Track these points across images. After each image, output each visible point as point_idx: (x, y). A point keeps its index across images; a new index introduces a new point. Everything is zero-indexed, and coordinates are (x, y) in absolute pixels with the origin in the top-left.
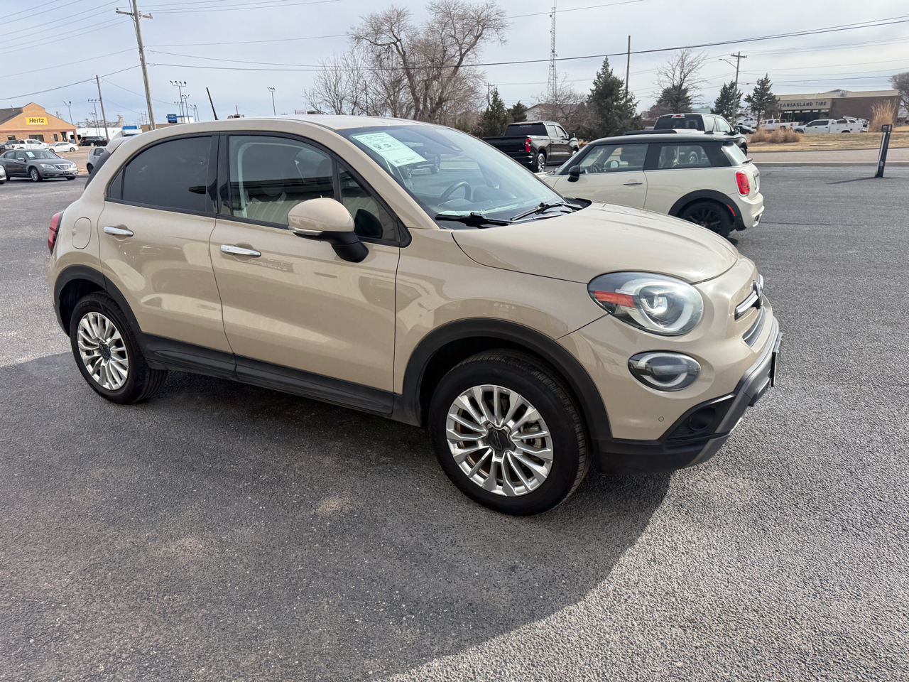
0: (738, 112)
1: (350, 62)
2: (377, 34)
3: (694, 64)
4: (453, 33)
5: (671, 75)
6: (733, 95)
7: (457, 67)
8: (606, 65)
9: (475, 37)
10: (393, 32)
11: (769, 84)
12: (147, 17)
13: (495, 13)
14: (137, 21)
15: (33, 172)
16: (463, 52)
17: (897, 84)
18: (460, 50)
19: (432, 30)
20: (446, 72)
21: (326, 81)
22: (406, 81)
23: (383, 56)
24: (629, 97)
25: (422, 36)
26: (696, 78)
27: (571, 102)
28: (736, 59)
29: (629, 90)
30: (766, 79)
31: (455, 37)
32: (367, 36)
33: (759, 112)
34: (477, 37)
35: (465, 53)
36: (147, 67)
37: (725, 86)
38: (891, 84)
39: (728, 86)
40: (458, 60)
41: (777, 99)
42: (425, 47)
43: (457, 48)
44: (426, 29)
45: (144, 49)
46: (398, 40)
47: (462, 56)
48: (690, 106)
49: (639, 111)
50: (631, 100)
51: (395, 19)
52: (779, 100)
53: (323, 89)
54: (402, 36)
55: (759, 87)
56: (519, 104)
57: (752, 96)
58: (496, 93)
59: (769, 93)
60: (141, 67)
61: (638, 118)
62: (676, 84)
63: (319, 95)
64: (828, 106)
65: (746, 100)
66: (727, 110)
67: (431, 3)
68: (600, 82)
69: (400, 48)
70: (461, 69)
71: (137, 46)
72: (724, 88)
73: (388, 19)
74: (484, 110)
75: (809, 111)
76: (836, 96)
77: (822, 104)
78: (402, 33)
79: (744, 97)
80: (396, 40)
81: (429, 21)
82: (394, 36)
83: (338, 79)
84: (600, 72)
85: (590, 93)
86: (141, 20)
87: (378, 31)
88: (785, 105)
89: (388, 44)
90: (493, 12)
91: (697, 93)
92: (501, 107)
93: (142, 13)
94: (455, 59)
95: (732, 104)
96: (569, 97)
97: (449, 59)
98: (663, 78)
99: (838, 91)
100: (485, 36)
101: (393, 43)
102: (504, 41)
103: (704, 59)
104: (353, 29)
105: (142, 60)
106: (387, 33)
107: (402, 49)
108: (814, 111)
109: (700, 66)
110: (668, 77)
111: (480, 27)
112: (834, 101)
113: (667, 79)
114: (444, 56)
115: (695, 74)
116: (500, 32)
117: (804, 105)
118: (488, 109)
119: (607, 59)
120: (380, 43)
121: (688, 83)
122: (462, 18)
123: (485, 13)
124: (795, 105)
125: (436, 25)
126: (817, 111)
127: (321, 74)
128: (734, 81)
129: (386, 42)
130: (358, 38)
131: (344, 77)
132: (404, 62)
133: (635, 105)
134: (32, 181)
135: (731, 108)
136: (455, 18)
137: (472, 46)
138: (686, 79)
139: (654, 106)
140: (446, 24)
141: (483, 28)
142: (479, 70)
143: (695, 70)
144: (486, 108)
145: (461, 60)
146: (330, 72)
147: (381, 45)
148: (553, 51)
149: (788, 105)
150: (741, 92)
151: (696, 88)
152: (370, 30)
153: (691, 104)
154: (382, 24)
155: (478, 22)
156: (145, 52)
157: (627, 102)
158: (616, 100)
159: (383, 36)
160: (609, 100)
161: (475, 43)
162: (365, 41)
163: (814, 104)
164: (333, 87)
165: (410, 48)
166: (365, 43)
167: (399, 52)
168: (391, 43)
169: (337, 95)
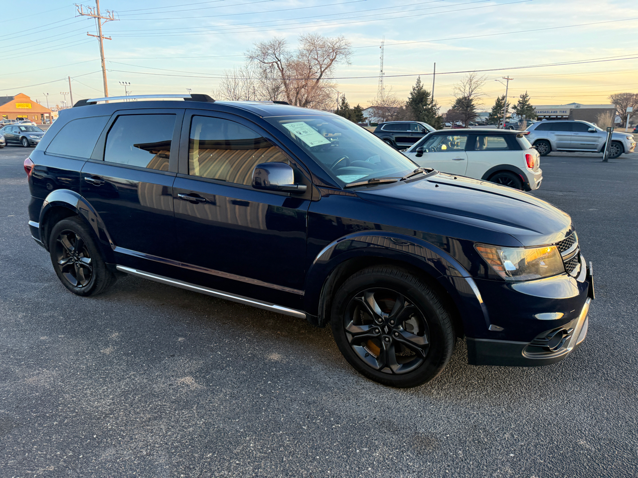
0: (507, 116)
1: (244, 73)
2: (264, 56)
3: (478, 83)
4: (316, 57)
5: (462, 90)
6: (504, 104)
7: (318, 80)
8: (419, 81)
9: (331, 60)
10: (275, 55)
11: (528, 98)
12: (108, 39)
13: (344, 44)
14: (101, 41)
15: (24, 140)
16: (323, 69)
17: (614, 100)
18: (321, 68)
19: (302, 55)
20: (311, 83)
21: (228, 85)
22: (283, 88)
23: (268, 71)
24: (434, 103)
25: (295, 59)
26: (480, 92)
27: (395, 106)
28: (506, 80)
29: (434, 99)
30: (526, 94)
31: (317, 60)
32: (258, 57)
33: (522, 116)
34: (332, 60)
35: (324, 71)
36: (106, 71)
37: (498, 98)
38: (610, 100)
39: (501, 98)
40: (319, 75)
41: (533, 108)
42: (297, 66)
43: (319, 67)
44: (298, 53)
45: (105, 60)
46: (278, 60)
47: (322, 72)
48: (474, 110)
49: (440, 113)
50: (435, 105)
51: (276, 46)
52: (535, 108)
53: (225, 91)
54: (281, 57)
55: (521, 99)
56: (358, 106)
57: (516, 105)
58: (344, 98)
59: (528, 103)
60: (102, 72)
61: (439, 118)
62: (466, 96)
63: (223, 95)
64: (568, 113)
65: (513, 108)
66: (500, 114)
67: (302, 37)
68: (414, 93)
69: (280, 66)
70: (321, 81)
71: (100, 58)
72: (498, 100)
73: (272, 46)
75: (555, 117)
76: (573, 107)
77: (563, 112)
78: (282, 56)
79: (511, 106)
81: (300, 49)
82: (276, 58)
83: (236, 85)
84: (415, 86)
85: (408, 100)
86: (104, 41)
87: (265, 54)
88: (538, 112)
89: (272, 63)
90: (343, 43)
91: (480, 102)
92: (347, 108)
93: (105, 36)
94: (317, 74)
95: (503, 110)
96: (394, 102)
97: (312, 75)
98: (457, 91)
99: (574, 104)
100: (338, 60)
102: (350, 64)
103: (485, 80)
104: (248, 51)
106: (272, 56)
107: (281, 66)
108: (558, 117)
109: (482, 84)
110: (461, 91)
111: (335, 54)
112: (572, 111)
113: (460, 92)
114: (310, 72)
115: (479, 90)
116: (348, 57)
117: (552, 112)
118: (338, 108)
119: (419, 78)
120: (266, 62)
121: (475, 95)
122: (322, 47)
123: (338, 44)
124: (545, 112)
125: (305, 52)
126: (560, 117)
127: (225, 80)
128: (505, 95)
129: (270, 61)
130: (252, 58)
131: (241, 84)
132: (283, 75)
133: (438, 109)
134: (23, 147)
135: (503, 113)
136: (318, 47)
137: (329, 66)
138: (473, 92)
139: (450, 110)
140: (311, 51)
141: (336, 54)
142: (333, 82)
143: (479, 87)
144: (337, 107)
145: (321, 75)
146: (231, 79)
147: (267, 63)
148: (381, 71)
149: (541, 112)
150: (509, 103)
151: (480, 98)
152: (260, 53)
153: (475, 109)
154: (268, 49)
155: (333, 51)
156: (106, 62)
157: (432, 106)
158: (425, 105)
159: (269, 57)
160: (420, 105)
161: (331, 64)
162: (256, 60)
163: (559, 112)
164: (233, 90)
165: (287, 66)
166: (256, 61)
167: (279, 68)
168: (274, 62)
169: (235, 95)
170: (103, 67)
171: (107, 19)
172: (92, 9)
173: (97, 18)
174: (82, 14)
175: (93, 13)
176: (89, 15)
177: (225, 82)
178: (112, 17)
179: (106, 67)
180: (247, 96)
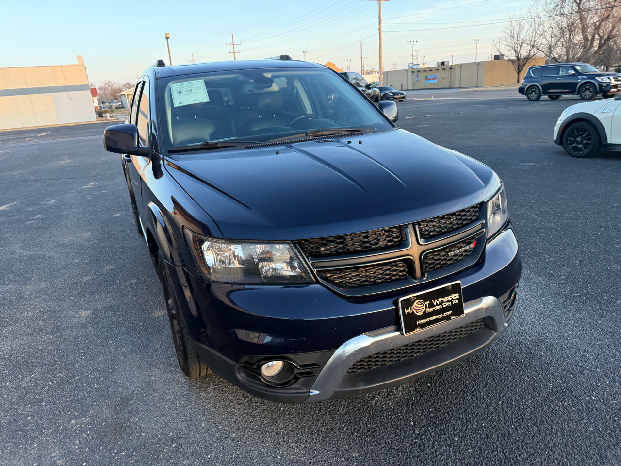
21: (511, 31)
36: (382, 33)
53: (508, 38)
60: (378, 34)
63: (503, 42)
71: (378, 20)
83: (521, 28)
131: (527, 26)
132: (579, 8)
156: (382, 24)
164: (516, 36)
169: (518, 41)
170: (380, 29)
179: (382, 30)
180: (533, 39)
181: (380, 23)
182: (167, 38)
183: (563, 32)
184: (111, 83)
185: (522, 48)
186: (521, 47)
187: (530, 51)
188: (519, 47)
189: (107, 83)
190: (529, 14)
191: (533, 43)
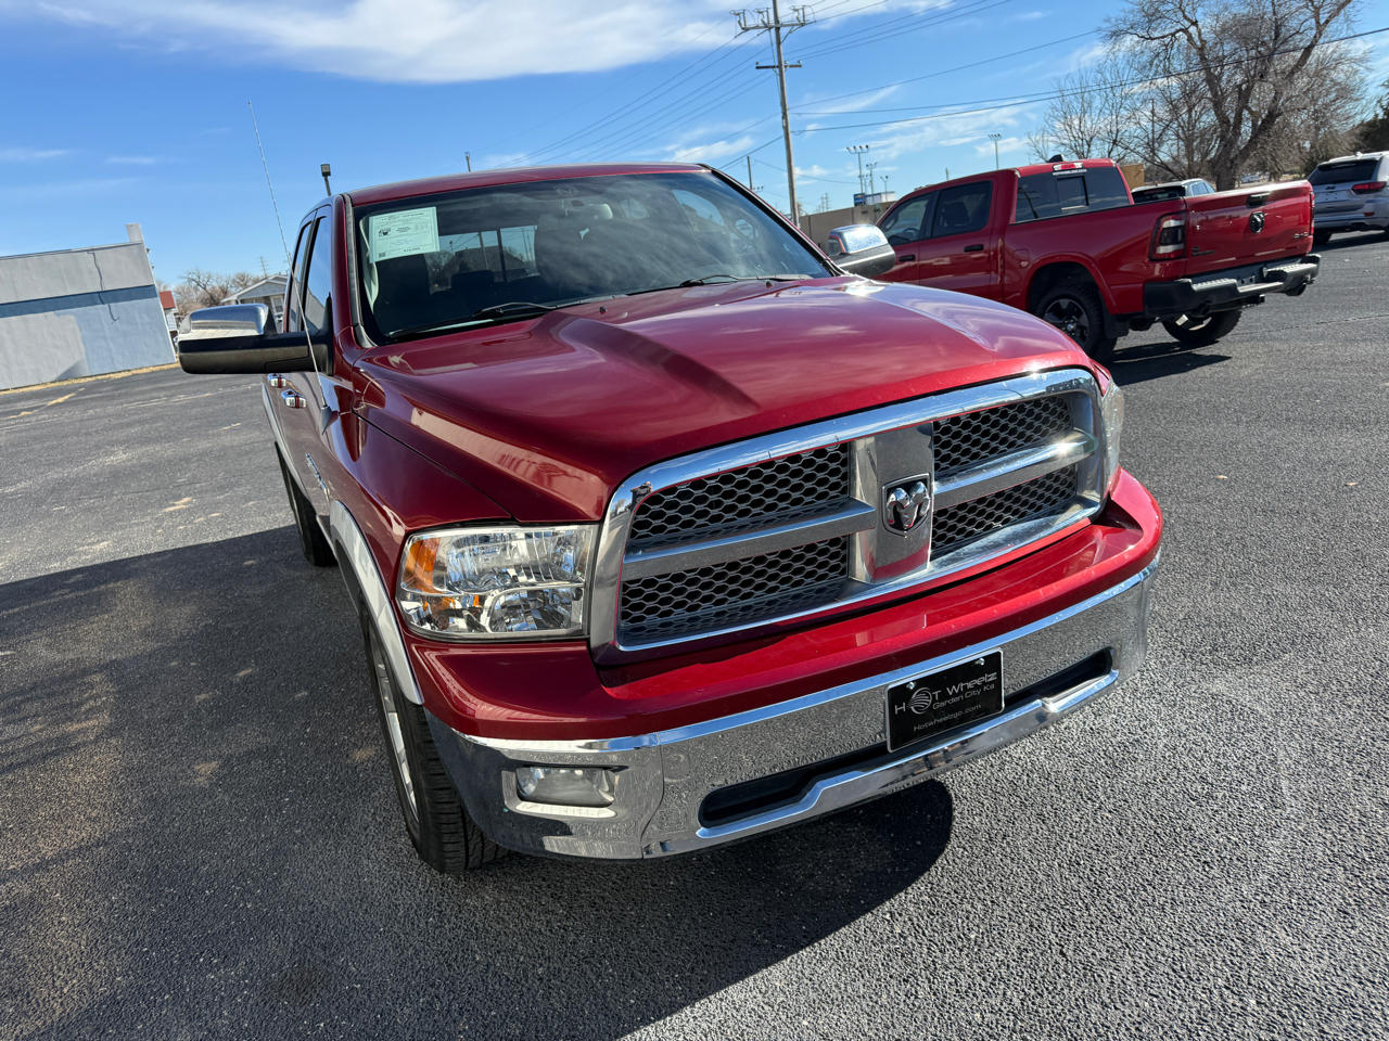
2: (1150, 21)
7: (1308, 51)
10: (1183, 12)
12: (796, 66)
14: (781, 74)
16: (1322, 22)
18: (1317, 17)
20: (1283, 63)
25: (1238, 11)
32: (1132, 28)
35: (1327, 22)
36: (791, 136)
40: (1311, 36)
42: (1240, 30)
43: (1311, 15)
45: (788, 112)
46: (1191, 23)
47: (1320, 28)
54: (1199, 16)
60: (784, 139)
63: (1051, 138)
69: (1196, 38)
70: (1316, 51)
71: (780, 109)
74: (1369, 117)
78: (1200, 10)
80: (1187, 24)
82: (1185, 17)
86: (787, 72)
87: (1153, 17)
89: (1173, 35)
93: (789, 63)
94: (1304, 35)
97: (1285, 41)
101: (1181, 30)
104: (1108, 21)
105: (786, 128)
106: (1172, 16)
107: (1199, 37)
114: (1278, 35)
118: (1377, 115)
120: (1156, 34)
127: (1057, 103)
129: (1167, 32)
130: (1116, 34)
131: (1097, 102)
132: (1203, 58)
137: (1344, 5)
144: (1372, 114)
145: (1318, 35)
146: (1073, 97)
147: (1158, 38)
152: (1139, 17)
156: (789, 117)
159: (1163, 22)
162: (1129, 37)
165: (1215, 32)
166: (1129, 41)
167: (1193, 44)
168: (1178, 31)
169: (1082, 133)
171: (793, 25)
172: (765, 14)
173: (773, 30)
174: (746, 29)
175: (766, 21)
176: (757, 27)
177: (1059, 106)
178: (801, 19)
179: (791, 129)
180: (1114, 129)
181: (785, 116)
182: (326, 174)
183: (1174, 110)
184: (202, 277)
185: (1093, 148)
186: (1089, 146)
187: (1110, 153)
188: (1086, 147)
189: (195, 277)
190: (1099, 76)
191: (1114, 136)
